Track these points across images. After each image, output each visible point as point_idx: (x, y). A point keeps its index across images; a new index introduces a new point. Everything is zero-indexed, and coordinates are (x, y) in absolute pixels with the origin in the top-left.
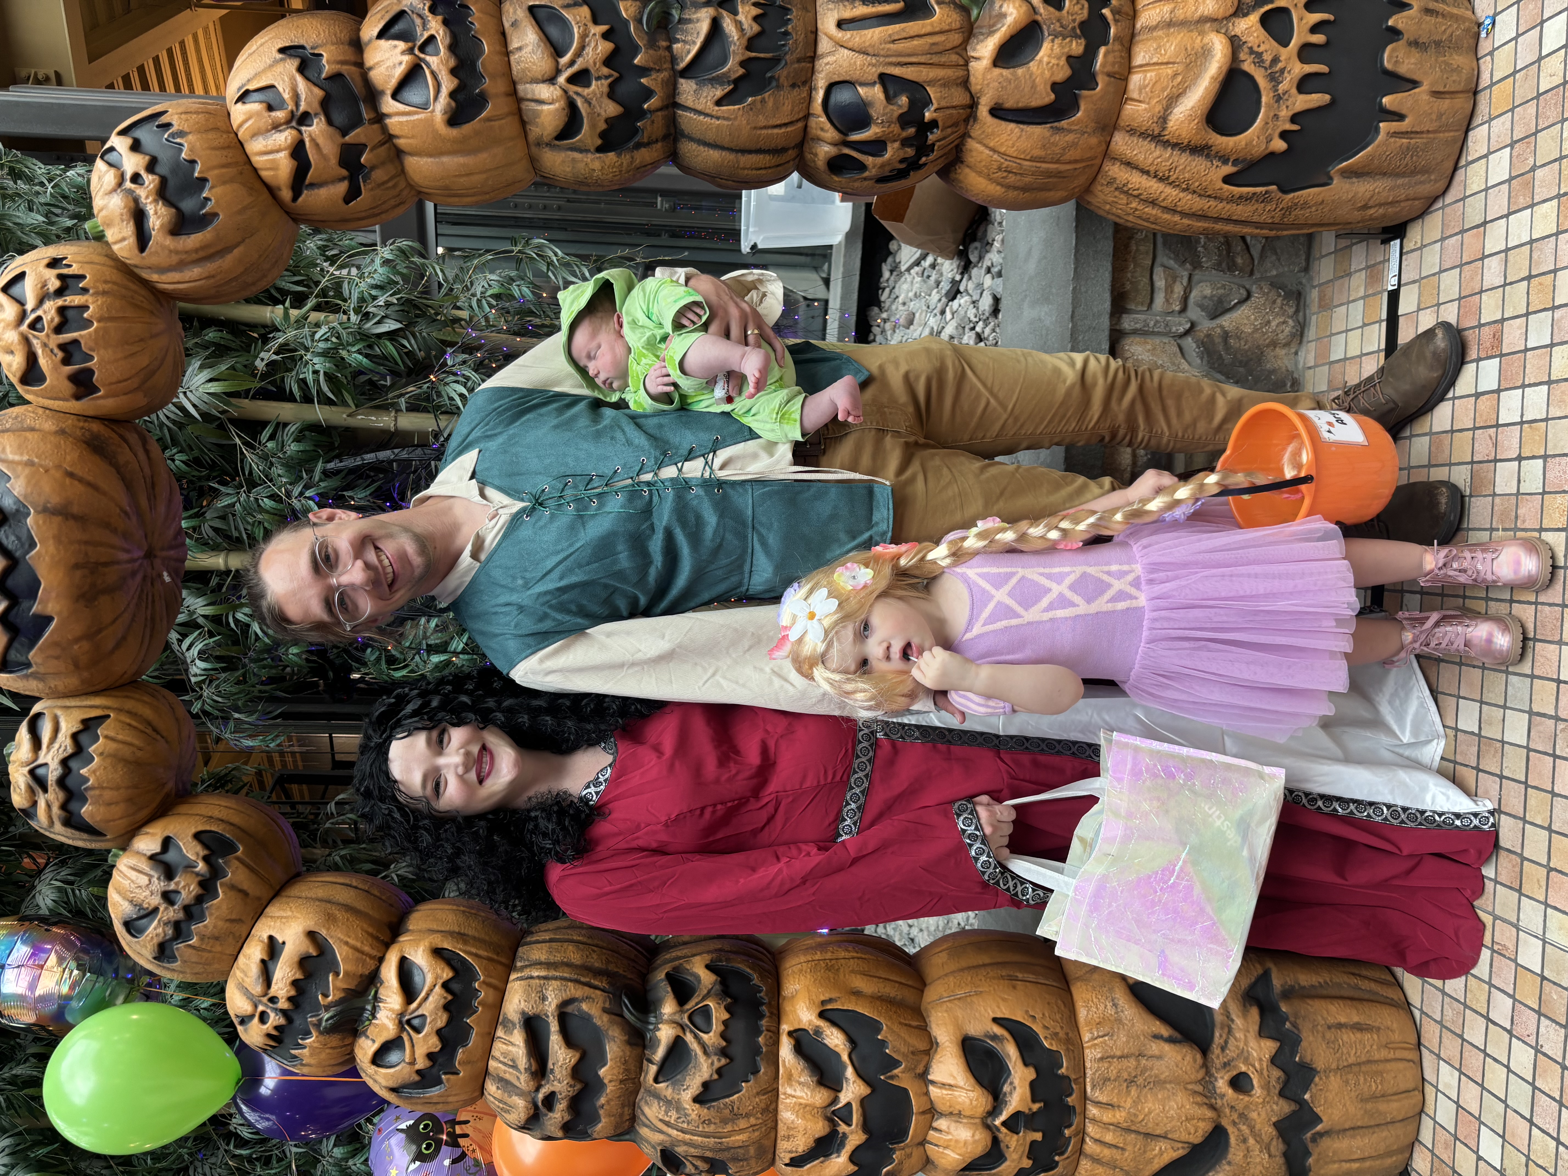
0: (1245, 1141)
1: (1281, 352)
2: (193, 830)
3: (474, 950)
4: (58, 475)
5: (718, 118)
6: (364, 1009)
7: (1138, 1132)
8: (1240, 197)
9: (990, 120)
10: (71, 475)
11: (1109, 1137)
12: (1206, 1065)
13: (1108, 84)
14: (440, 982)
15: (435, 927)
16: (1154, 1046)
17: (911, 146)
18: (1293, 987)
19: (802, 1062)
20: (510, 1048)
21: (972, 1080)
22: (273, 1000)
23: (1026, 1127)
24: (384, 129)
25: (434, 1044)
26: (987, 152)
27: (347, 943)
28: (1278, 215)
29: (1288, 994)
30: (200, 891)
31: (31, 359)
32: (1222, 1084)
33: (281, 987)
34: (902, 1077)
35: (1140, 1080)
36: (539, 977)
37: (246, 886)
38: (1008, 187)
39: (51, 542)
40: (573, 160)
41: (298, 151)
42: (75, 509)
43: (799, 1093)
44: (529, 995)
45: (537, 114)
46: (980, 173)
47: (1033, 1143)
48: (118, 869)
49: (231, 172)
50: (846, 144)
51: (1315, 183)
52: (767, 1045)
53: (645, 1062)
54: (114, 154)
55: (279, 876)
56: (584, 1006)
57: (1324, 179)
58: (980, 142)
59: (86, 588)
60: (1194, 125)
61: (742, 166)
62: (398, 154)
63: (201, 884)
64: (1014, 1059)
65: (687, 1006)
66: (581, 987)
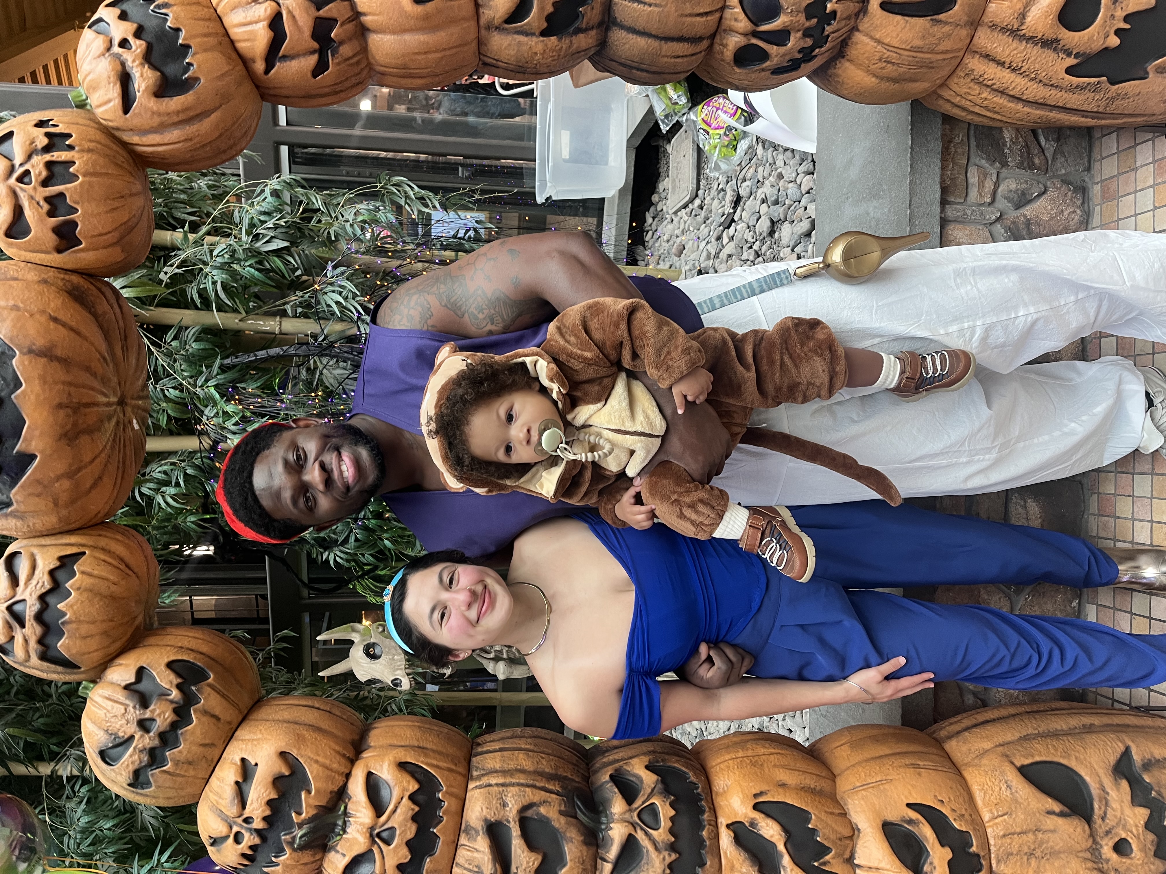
2: (166, 660)
3: (435, 762)
4: (43, 319)
5: (650, 5)
6: (335, 825)
8: (1077, 87)
9: (880, 12)
10: (55, 320)
12: (1092, 835)
14: (407, 794)
15: (396, 742)
16: (1048, 821)
17: (809, 36)
18: (1150, 760)
19: (743, 853)
20: (476, 855)
21: (898, 862)
22: (248, 820)
24: (353, 6)
25: (404, 855)
26: (872, 43)
27: (317, 762)
28: (1103, 103)
29: (1148, 766)
30: (175, 718)
31: (18, 212)
32: (1107, 850)
33: (256, 807)
34: (832, 863)
35: (1038, 853)
36: (497, 785)
37: (217, 711)
38: (882, 78)
39: (37, 382)
40: (519, 43)
41: (275, 22)
42: (59, 352)
44: (490, 802)
46: (859, 66)
48: (92, 699)
49: (212, 41)
50: (755, 34)
51: (1134, 77)
52: (710, 839)
53: (599, 861)
54: (102, 24)
55: (246, 701)
56: (542, 810)
57: (1141, 74)
58: (867, 35)
59: (69, 427)
60: (1049, 20)
61: (663, 53)
62: (363, 31)
63: (175, 711)
64: (931, 841)
65: (635, 805)
66: (538, 791)
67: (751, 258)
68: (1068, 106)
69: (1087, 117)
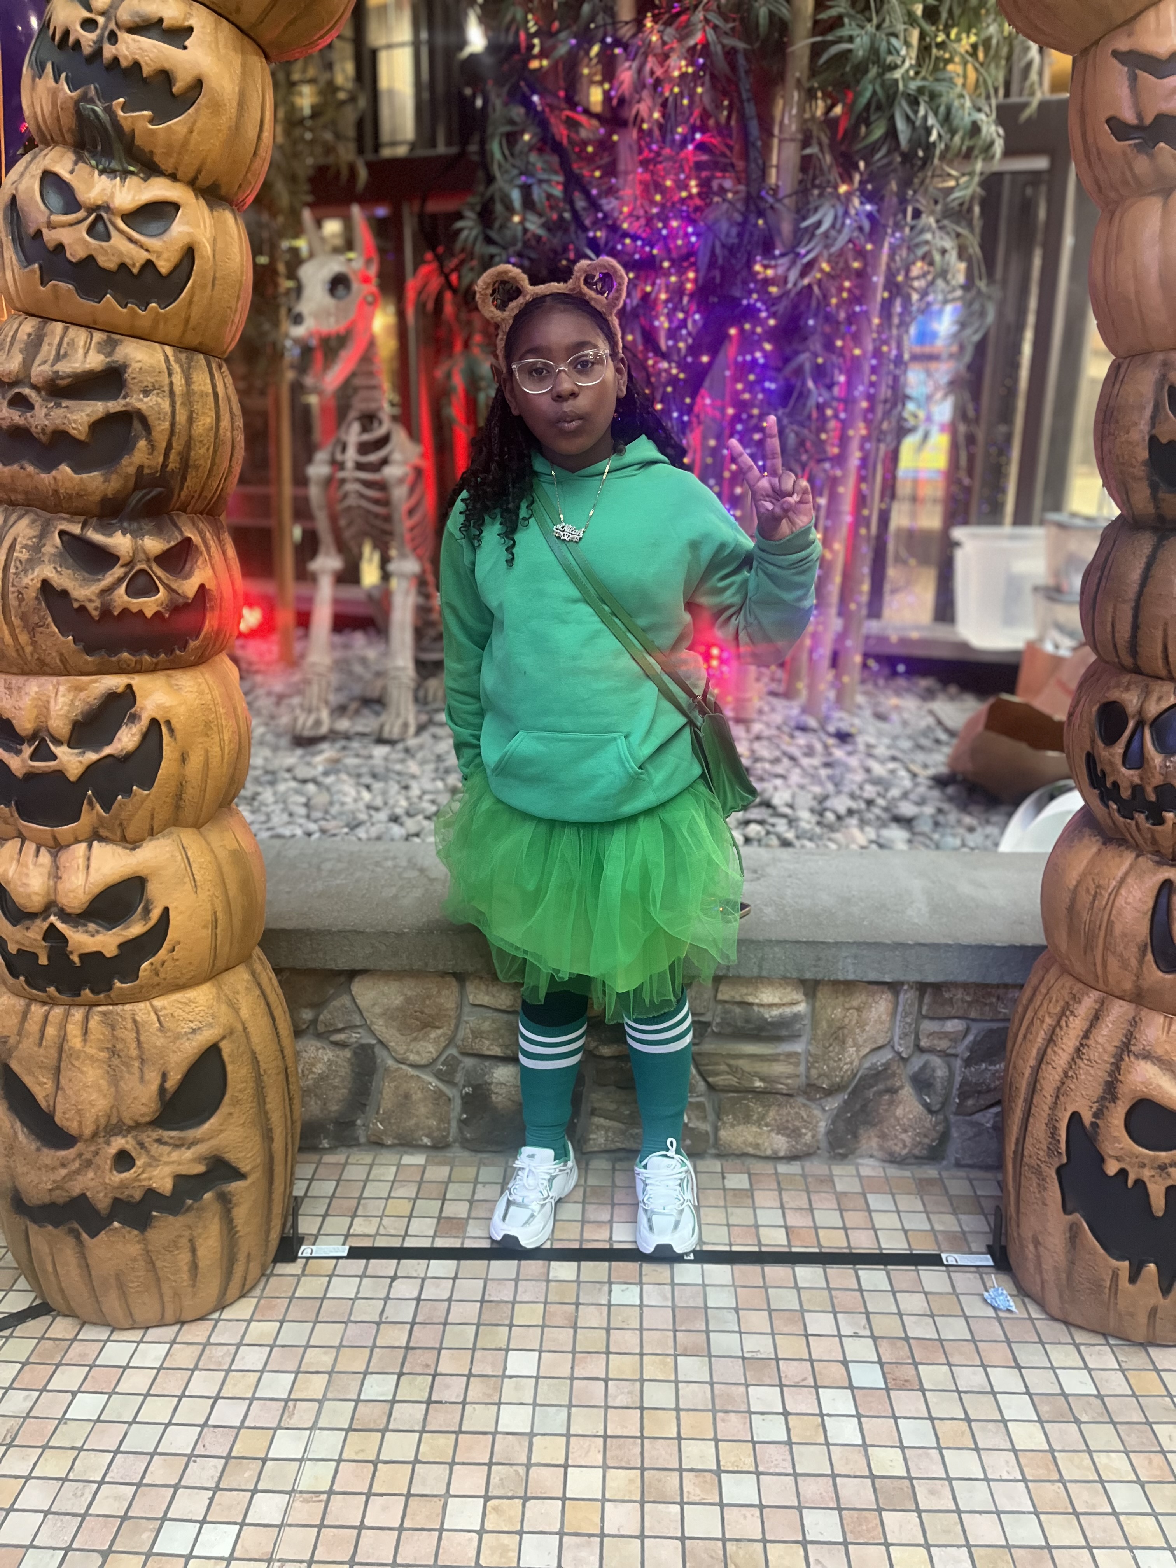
0: (63, 1165)
1: (874, 1142)
3: (196, 298)
6: (110, 158)
8: (1055, 1127)
9: (1159, 880)
11: (51, 1031)
12: (139, 1125)
14: (154, 259)
15: (219, 247)
16: (154, 1074)
17: (1134, 793)
18: (230, 1202)
19: (98, 702)
20: (81, 351)
21: (97, 891)
22: (113, 36)
23: (51, 949)
25: (76, 253)
26: (1120, 873)
27: (191, 132)
28: (1034, 1162)
29: (224, 1199)
32: (120, 1142)
33: (130, 47)
34: (92, 814)
35: (116, 1061)
36: (171, 384)
38: (1074, 893)
40: (1144, 408)
43: (61, 700)
44: (148, 373)
46: (1092, 862)
47: (35, 955)
50: (1140, 724)
51: (1066, 1197)
52: (119, 661)
53: (82, 518)
56: (142, 444)
57: (1069, 1206)
58: (1131, 867)
60: (1140, 1088)
64: (125, 933)
65: (155, 567)
66: (166, 437)
67: (865, 795)
68: (1031, 1120)
69: (1017, 1144)
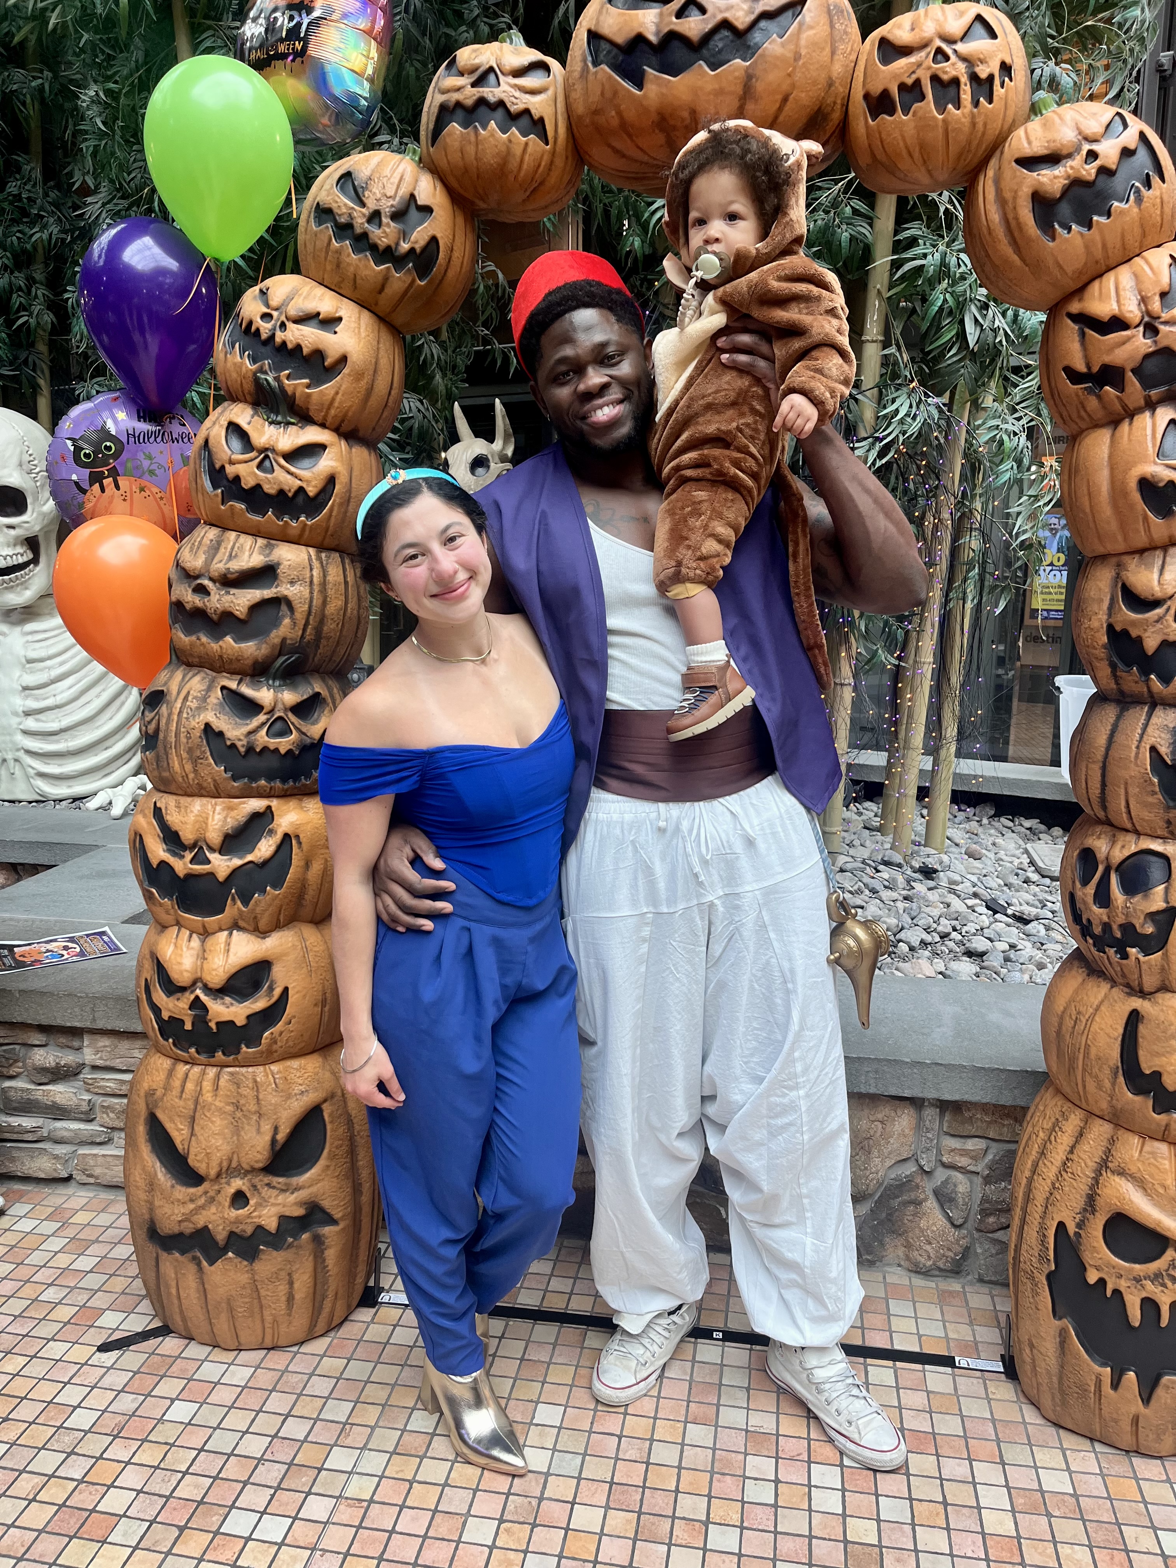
0: (192, 1201)
1: (901, 1252)
2: (439, 236)
3: (334, 513)
4: (785, 87)
5: (1138, 747)
6: (277, 413)
7: (195, 1111)
8: (1044, 1236)
9: (1127, 1009)
10: (785, 99)
11: (190, 1086)
12: (253, 1170)
13: (1158, 1124)
14: (304, 485)
15: (355, 474)
16: (268, 1127)
17: (1104, 930)
18: (323, 1243)
19: (244, 819)
20: (247, 553)
21: (233, 971)
22: (283, 326)
23: (195, 1016)
24: (1139, 410)
25: (248, 482)
26: (1096, 1003)
27: (337, 393)
28: (1028, 1268)
29: (318, 1240)
30: (381, 248)
31: (905, 51)
32: (238, 1184)
33: (295, 334)
34: (234, 908)
35: (239, 1114)
36: (312, 576)
37: (388, 291)
38: (1062, 1018)
39: (717, 86)
40: (1102, 600)
41: (1117, 324)
43: (217, 817)
44: (295, 569)
45: (1149, 566)
46: (1076, 992)
47: (183, 1022)
48: (402, 160)
49: (1098, 253)
50: (1107, 869)
51: (1056, 1302)
52: (258, 787)
53: (239, 677)
54: (1121, 128)
55: (399, 319)
56: (287, 621)
57: (1059, 1312)
58: (1106, 997)
59: (672, 122)
60: (1115, 1201)
61: (1090, 765)
62: (1115, 423)
63: (388, 248)
64: (253, 1006)
65: (290, 715)
66: (305, 617)
67: (940, 929)
68: (1026, 1227)
